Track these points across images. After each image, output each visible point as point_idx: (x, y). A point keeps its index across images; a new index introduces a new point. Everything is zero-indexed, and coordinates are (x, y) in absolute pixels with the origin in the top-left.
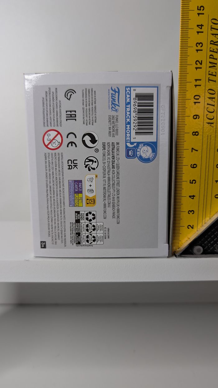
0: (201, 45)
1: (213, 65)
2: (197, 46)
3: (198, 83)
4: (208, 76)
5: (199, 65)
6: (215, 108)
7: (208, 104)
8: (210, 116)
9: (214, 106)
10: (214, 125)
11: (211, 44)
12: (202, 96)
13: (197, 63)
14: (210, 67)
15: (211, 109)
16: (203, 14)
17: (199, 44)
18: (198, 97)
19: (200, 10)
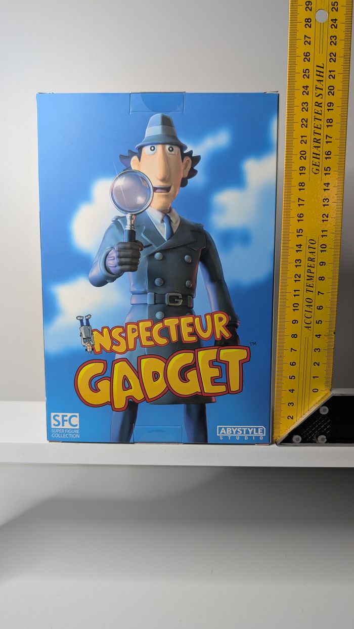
0: (300, 261)
1: (311, 278)
2: (296, 263)
3: (297, 293)
4: (306, 287)
5: (298, 278)
6: (312, 314)
7: (306, 311)
8: (308, 321)
9: (311, 312)
10: (311, 329)
11: (308, 260)
12: (301, 304)
13: (296, 276)
14: (307, 280)
15: (308, 315)
16: (302, 236)
17: (298, 260)
18: (297, 305)
19: (299, 232)
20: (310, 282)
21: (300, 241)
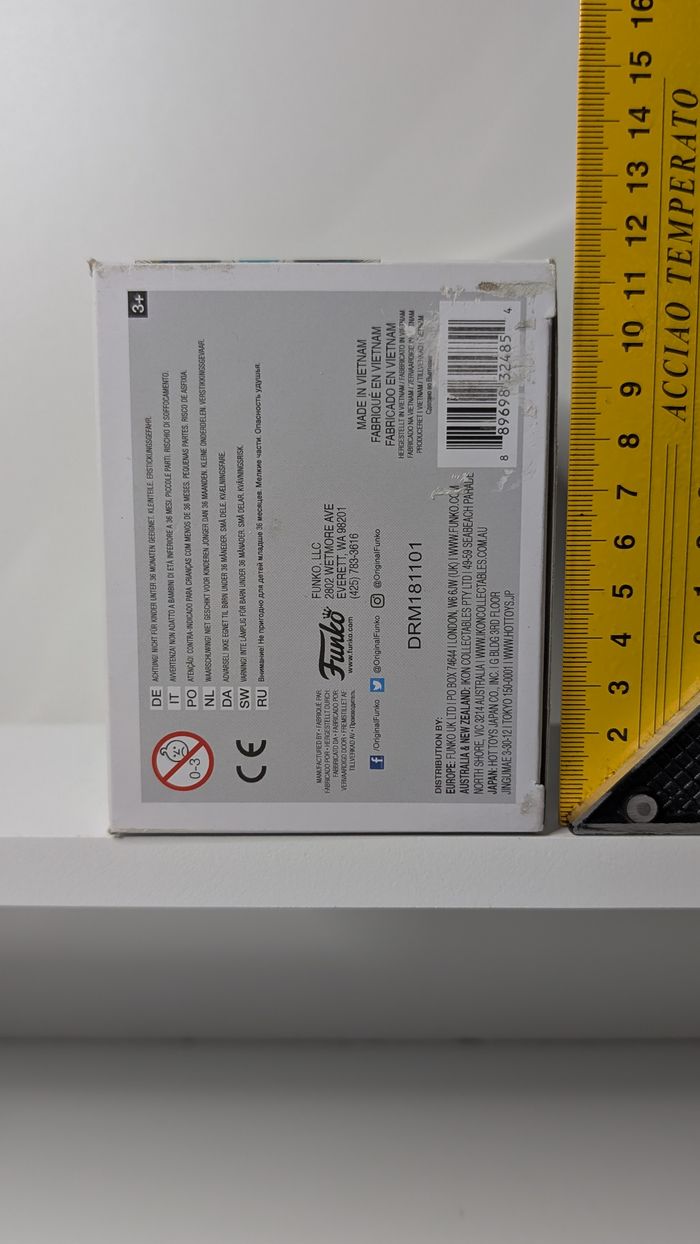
0: (642, 169)
1: (682, 230)
2: (631, 174)
3: (636, 283)
4: (666, 264)
5: (637, 231)
7: (667, 350)
8: (676, 385)
9: (686, 354)
11: (673, 165)
12: (649, 323)
13: (632, 223)
14: (671, 236)
15: (677, 363)
16: (649, 76)
17: (638, 166)
18: (636, 329)
19: (639, 63)
20: (680, 245)
21: (643, 94)
